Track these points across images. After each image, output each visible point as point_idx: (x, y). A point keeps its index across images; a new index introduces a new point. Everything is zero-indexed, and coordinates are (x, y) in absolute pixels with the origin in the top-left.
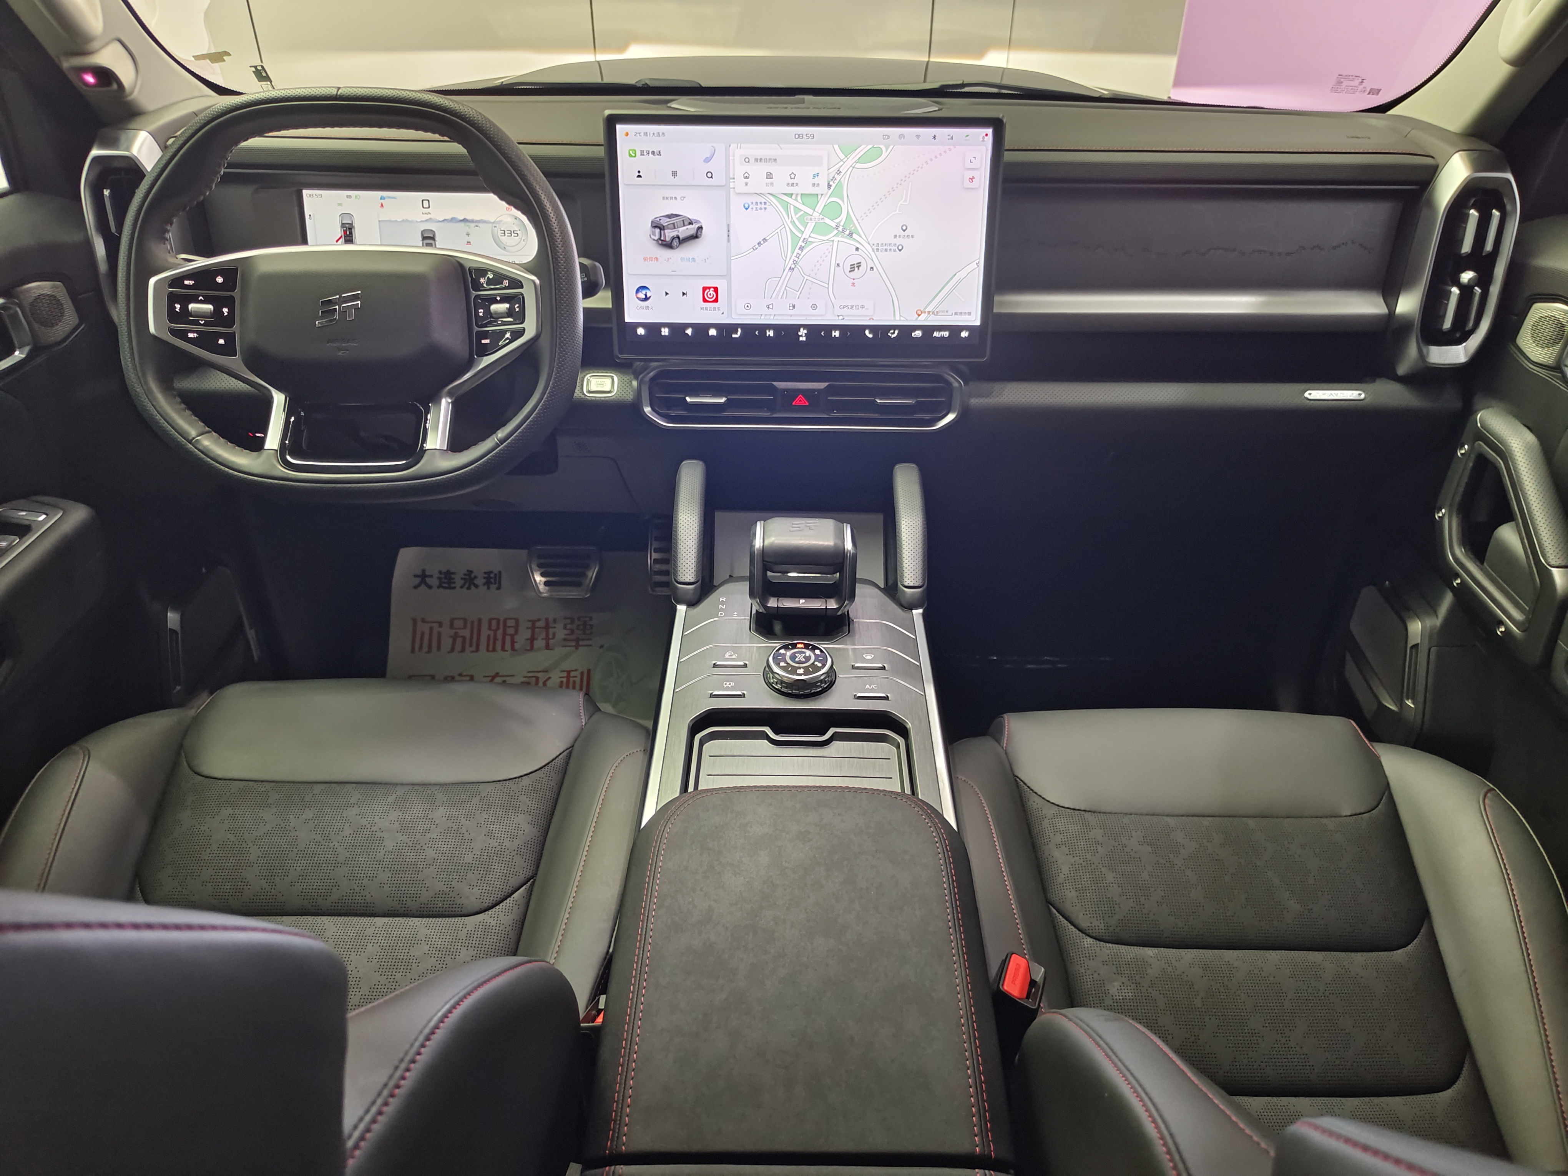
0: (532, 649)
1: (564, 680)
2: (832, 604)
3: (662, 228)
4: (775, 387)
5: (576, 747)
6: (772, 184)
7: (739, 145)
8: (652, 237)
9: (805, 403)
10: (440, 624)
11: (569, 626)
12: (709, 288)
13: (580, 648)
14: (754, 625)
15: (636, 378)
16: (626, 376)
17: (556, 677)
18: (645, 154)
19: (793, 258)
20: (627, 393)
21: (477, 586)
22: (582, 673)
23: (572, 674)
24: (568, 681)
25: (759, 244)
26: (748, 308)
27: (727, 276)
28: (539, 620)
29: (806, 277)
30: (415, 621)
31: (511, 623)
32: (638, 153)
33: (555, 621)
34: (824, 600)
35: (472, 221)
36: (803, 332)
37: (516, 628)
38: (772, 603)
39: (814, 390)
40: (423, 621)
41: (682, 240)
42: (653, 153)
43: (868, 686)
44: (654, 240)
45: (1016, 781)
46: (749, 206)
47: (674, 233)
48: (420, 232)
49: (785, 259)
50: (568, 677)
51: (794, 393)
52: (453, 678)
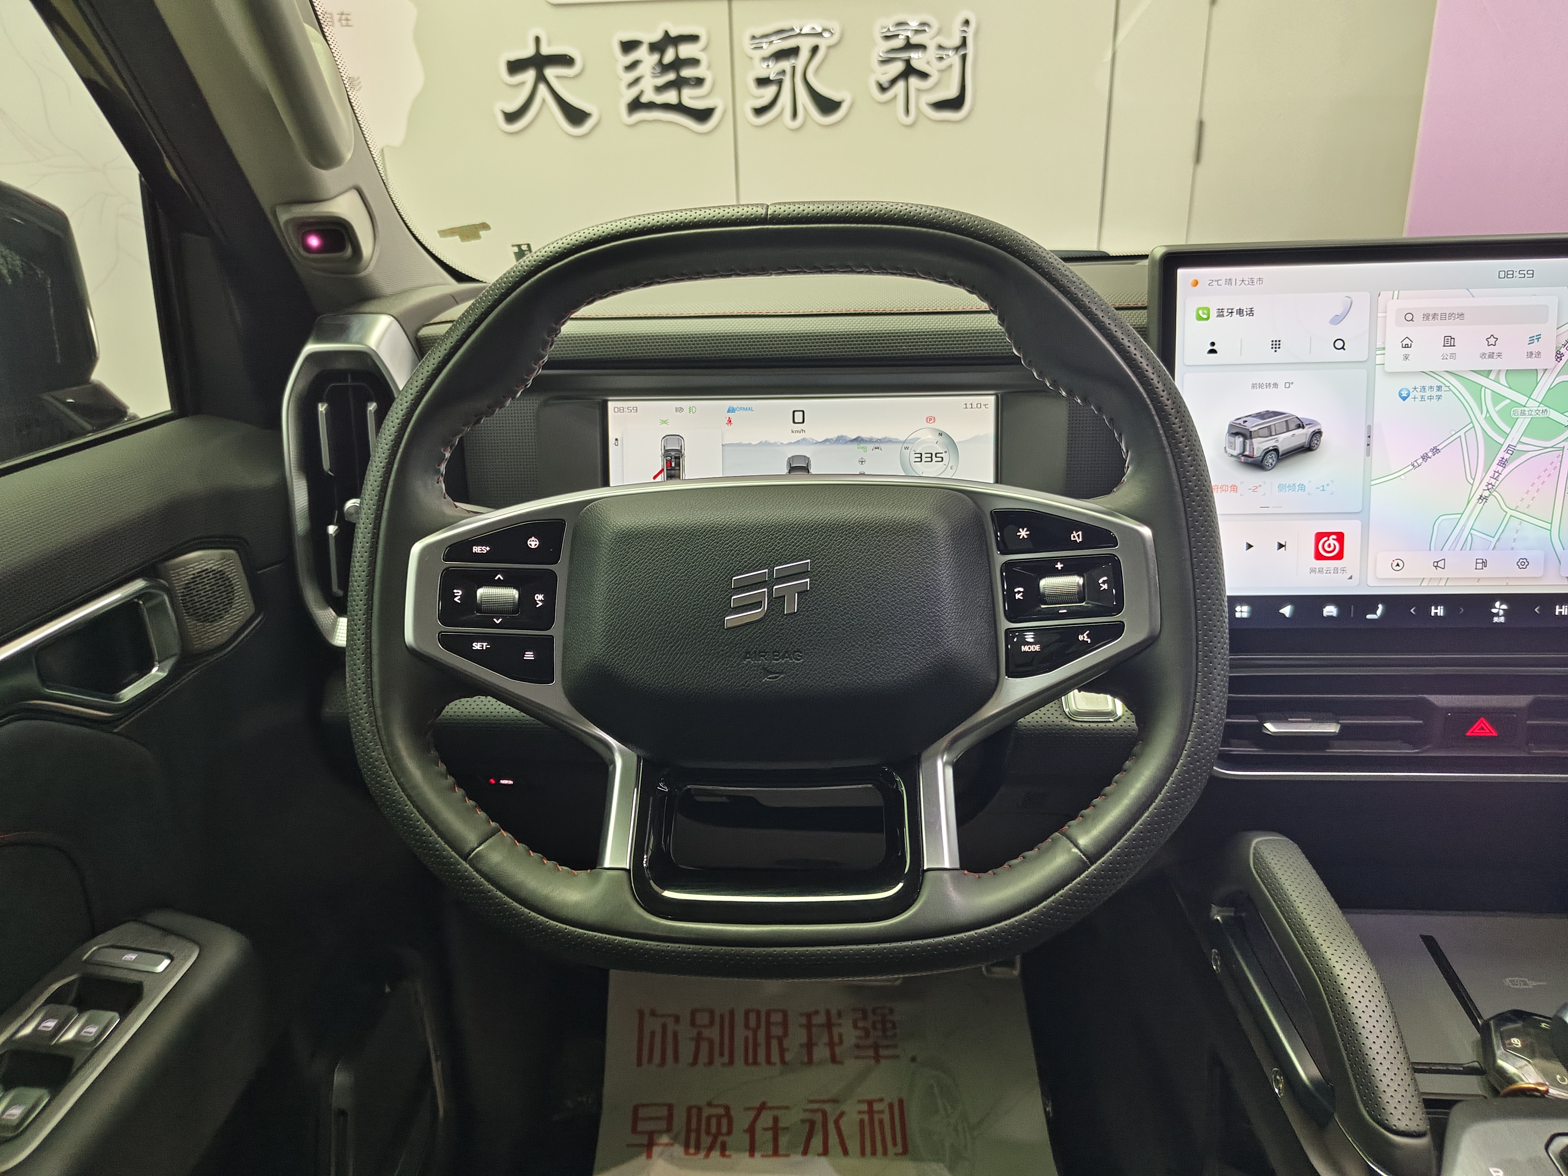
0: (811, 1061)
1: (866, 1117)
3: (1246, 435)
4: (1428, 705)
6: (1453, 356)
7: (1396, 292)
8: (1230, 451)
9: (1491, 732)
10: (677, 1019)
11: (860, 1024)
12: (1328, 534)
13: (883, 1062)
17: (853, 1114)
18: (1225, 314)
19: (1487, 479)
22: (891, 1106)
23: (877, 1107)
24: (872, 1120)
25: (1425, 457)
26: (1398, 568)
27: (1362, 514)
28: (816, 1012)
29: (1510, 512)
30: (641, 1014)
31: (776, 1018)
32: (1214, 313)
33: (839, 1015)
35: (871, 441)
36: (1499, 608)
37: (785, 1024)
39: (1506, 710)
40: (653, 1013)
41: (1282, 456)
42: (1240, 312)
44: (1232, 456)
46: (1408, 395)
47: (1269, 444)
48: (786, 459)
49: (1471, 482)
50: (871, 1112)
51: (1470, 715)
52: (700, 1110)
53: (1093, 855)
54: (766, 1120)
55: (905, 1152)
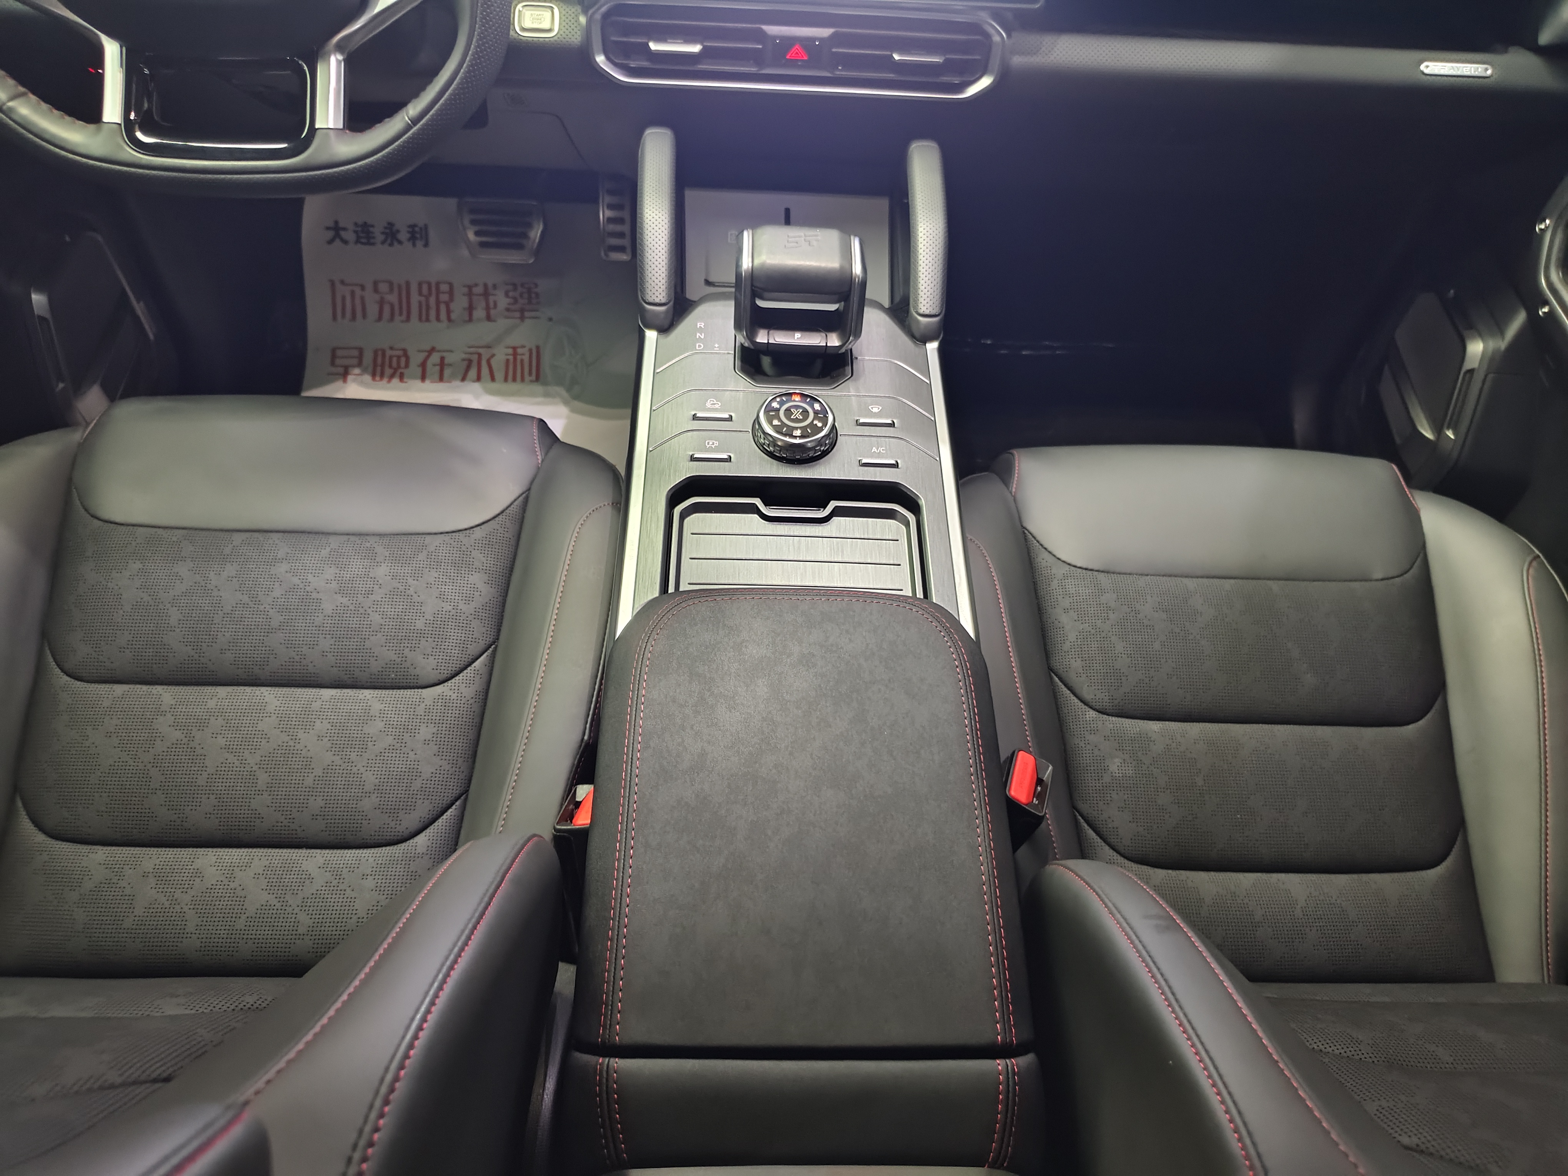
0: (470, 320)
1: (511, 358)
2: (834, 341)
4: (763, 33)
5: (533, 491)
9: (803, 57)
10: (363, 288)
11: (511, 294)
13: (526, 320)
14: (740, 363)
15: (585, 11)
16: (570, 7)
17: (501, 355)
20: (573, 33)
21: (400, 242)
22: (530, 350)
23: (519, 351)
24: (515, 359)
28: (476, 285)
30: (333, 284)
31: (444, 287)
33: (495, 287)
34: (824, 335)
37: (451, 292)
38: (762, 337)
39: (815, 39)
40: (342, 282)
43: (874, 449)
45: (1025, 533)
50: (515, 354)
51: (789, 41)
52: (384, 352)
53: (415, 121)
54: (435, 358)
55: (537, 379)
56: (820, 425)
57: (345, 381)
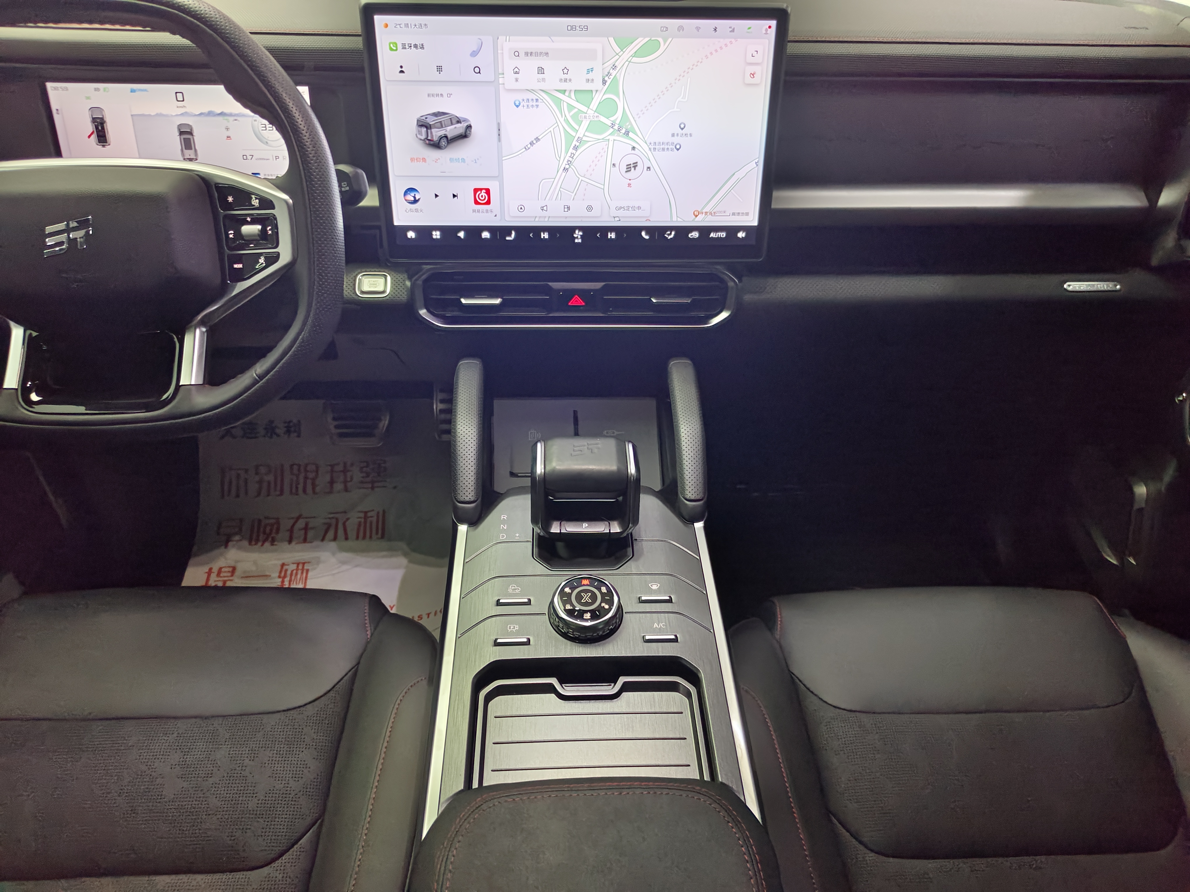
0: (331, 492)
1: (363, 520)
2: (616, 528)
3: (428, 127)
4: (550, 288)
5: (362, 661)
6: (544, 80)
7: (508, 37)
8: (419, 136)
9: (581, 303)
10: (246, 471)
11: (364, 470)
12: (481, 190)
13: (376, 489)
14: (537, 550)
15: (410, 278)
16: (399, 275)
17: (354, 518)
18: (407, 47)
19: (567, 158)
20: (401, 293)
21: (278, 435)
22: (378, 514)
23: (369, 514)
24: (365, 522)
25: (532, 144)
26: (521, 210)
27: (499, 177)
28: (338, 464)
29: (581, 178)
30: (223, 470)
31: (311, 468)
32: (400, 47)
33: (352, 465)
34: (607, 523)
35: (231, 115)
36: (578, 234)
37: (317, 471)
38: (555, 529)
39: (589, 291)
40: (230, 468)
41: (450, 140)
42: (416, 46)
43: (656, 625)
44: (421, 139)
45: (792, 677)
46: (520, 104)
47: (442, 133)
48: (176, 126)
49: (559, 159)
50: (366, 518)
51: (570, 294)
52: (260, 521)
53: (261, 377)
54: (301, 524)
55: (383, 537)
56: (607, 607)
57: (226, 546)
